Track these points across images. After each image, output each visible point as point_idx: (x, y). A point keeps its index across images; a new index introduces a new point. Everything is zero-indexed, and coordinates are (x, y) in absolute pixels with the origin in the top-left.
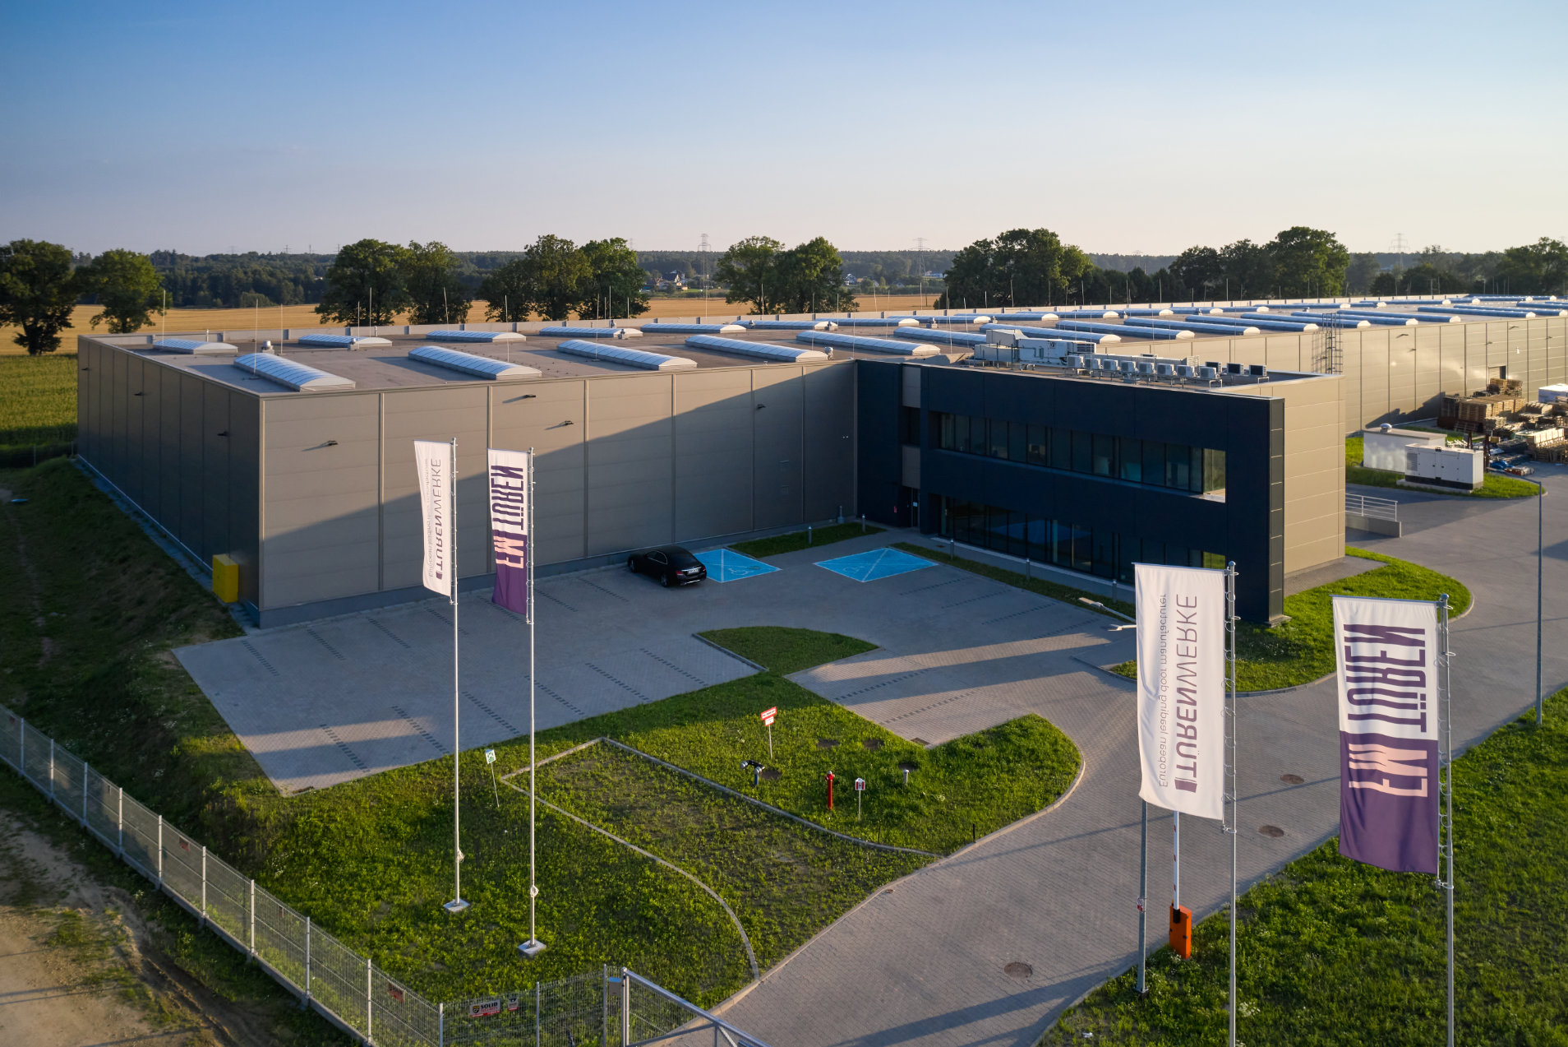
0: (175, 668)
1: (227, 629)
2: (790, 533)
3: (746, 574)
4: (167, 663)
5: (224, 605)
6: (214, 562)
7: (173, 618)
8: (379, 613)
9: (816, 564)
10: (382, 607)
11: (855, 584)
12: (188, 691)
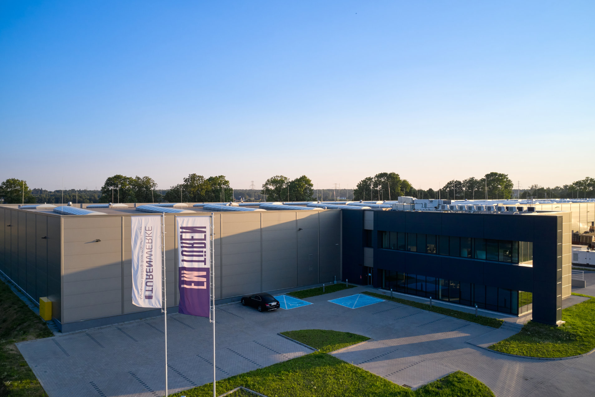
0: (15, 353)
1: (45, 333)
2: (313, 288)
3: (298, 306)
4: (12, 350)
5: (44, 321)
6: (40, 301)
7: (19, 328)
8: (122, 325)
9: (329, 301)
10: (123, 322)
11: (349, 310)
12: (20, 365)
